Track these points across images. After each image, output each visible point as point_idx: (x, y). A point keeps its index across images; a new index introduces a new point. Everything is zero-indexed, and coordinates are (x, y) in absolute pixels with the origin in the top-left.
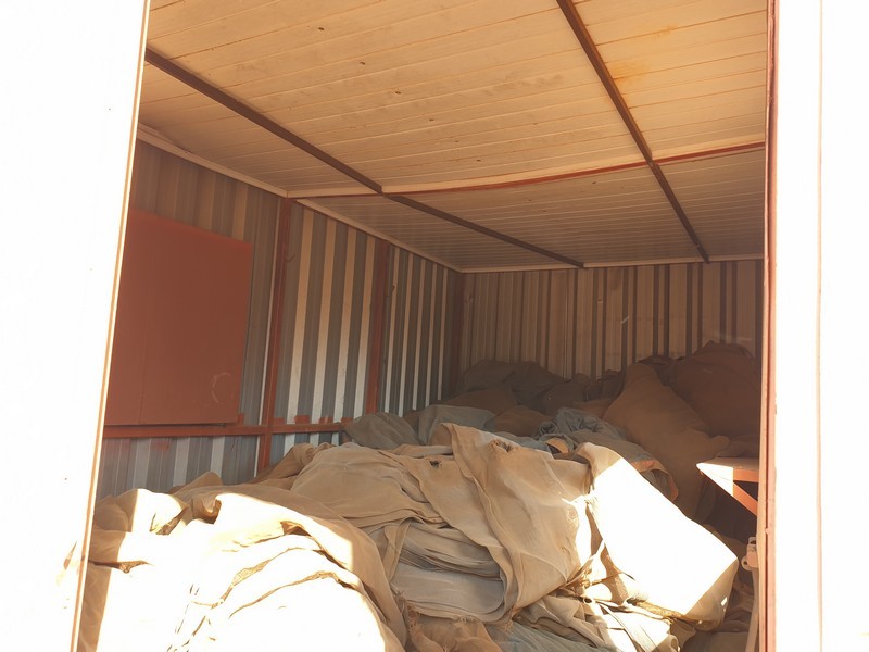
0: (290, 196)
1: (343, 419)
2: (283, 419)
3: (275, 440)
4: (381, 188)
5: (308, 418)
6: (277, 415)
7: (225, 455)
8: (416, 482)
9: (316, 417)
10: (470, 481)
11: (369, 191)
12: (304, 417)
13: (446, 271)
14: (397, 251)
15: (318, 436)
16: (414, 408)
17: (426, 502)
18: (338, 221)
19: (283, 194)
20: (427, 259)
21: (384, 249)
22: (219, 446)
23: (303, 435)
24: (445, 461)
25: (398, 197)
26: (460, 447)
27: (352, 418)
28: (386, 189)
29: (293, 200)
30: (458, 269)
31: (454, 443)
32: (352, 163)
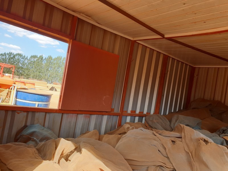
0: (134, 40)
1: (147, 113)
2: (127, 111)
3: (123, 118)
4: (164, 35)
5: (135, 112)
6: (125, 109)
7: (107, 121)
8: (165, 149)
9: (138, 112)
10: (187, 153)
11: (159, 37)
12: (133, 111)
13: (188, 66)
14: (171, 59)
15: (138, 117)
16: (172, 111)
17: (168, 158)
18: (150, 48)
19: (132, 39)
20: (181, 62)
21: (166, 58)
22: (105, 118)
23: (133, 117)
24: (178, 141)
25: (170, 39)
26: (185, 136)
27: (150, 113)
28: (166, 36)
29: (135, 41)
30: (193, 66)
31: (183, 134)
32: (153, 26)
